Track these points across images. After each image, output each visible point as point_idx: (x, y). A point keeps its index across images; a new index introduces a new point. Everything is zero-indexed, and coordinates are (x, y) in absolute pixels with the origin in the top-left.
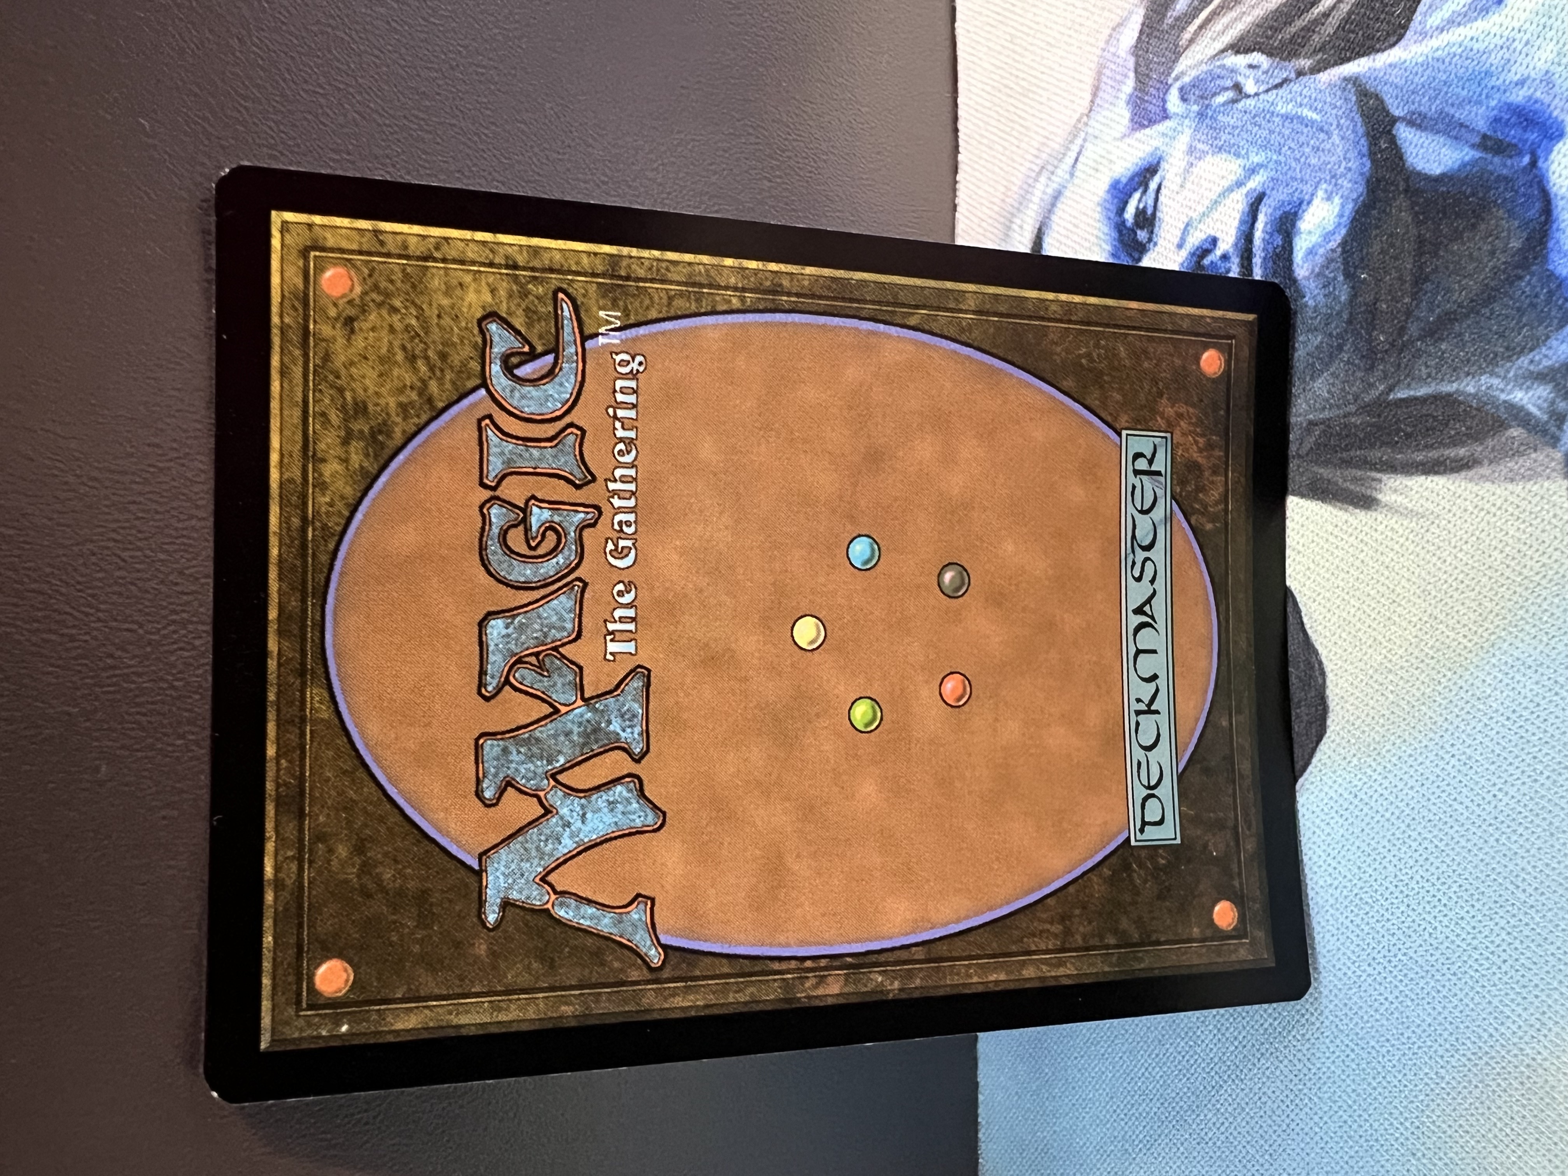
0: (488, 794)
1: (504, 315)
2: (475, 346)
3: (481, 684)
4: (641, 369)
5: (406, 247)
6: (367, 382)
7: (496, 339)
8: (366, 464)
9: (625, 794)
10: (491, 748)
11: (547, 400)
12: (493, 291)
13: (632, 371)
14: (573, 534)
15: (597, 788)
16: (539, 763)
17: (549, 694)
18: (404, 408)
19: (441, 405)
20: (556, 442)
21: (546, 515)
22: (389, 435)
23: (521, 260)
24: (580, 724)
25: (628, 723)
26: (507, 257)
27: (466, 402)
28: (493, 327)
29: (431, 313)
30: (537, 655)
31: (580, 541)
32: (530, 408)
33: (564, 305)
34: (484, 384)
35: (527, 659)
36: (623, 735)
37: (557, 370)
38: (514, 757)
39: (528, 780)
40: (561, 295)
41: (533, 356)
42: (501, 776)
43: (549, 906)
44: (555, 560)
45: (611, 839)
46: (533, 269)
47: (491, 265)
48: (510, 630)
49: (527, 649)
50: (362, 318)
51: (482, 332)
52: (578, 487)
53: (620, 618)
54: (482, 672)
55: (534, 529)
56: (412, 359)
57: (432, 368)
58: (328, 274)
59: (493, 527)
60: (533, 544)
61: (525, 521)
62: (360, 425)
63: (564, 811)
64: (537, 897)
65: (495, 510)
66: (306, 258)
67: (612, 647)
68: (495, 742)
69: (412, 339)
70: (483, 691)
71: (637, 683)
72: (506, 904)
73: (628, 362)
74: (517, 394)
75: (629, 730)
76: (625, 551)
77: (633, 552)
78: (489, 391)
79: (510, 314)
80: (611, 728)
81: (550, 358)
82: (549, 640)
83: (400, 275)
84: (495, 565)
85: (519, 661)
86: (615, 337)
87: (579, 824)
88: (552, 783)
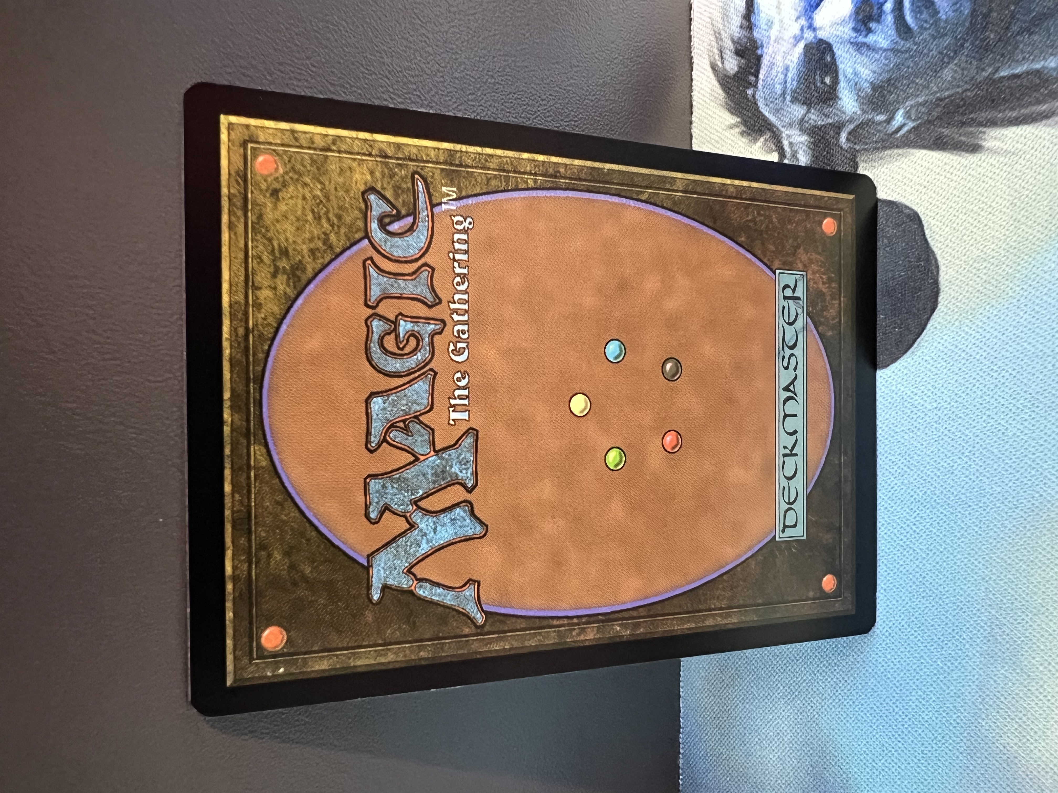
0: (373, 515)
1: (380, 190)
2: (360, 210)
3: (368, 441)
4: (471, 227)
5: (313, 143)
6: (288, 235)
7: (374, 206)
8: (288, 290)
9: (462, 513)
10: (374, 485)
11: (409, 248)
12: (372, 173)
13: (464, 227)
14: (427, 339)
15: (444, 511)
16: (406, 494)
17: (412, 447)
18: (312, 252)
19: (338, 250)
20: (414, 276)
21: (409, 326)
22: (304, 270)
23: (390, 152)
24: (432, 468)
25: (463, 466)
26: (381, 150)
27: (355, 248)
28: (372, 197)
29: (330, 187)
30: (404, 421)
31: (432, 344)
32: (398, 253)
33: (419, 183)
34: (367, 236)
35: (398, 424)
36: (460, 474)
37: (415, 227)
38: (390, 490)
39: (399, 506)
40: (416, 176)
41: (398, 217)
42: (382, 503)
43: (413, 588)
44: (415, 357)
45: (452, 544)
46: (398, 159)
47: (370, 155)
48: (386, 405)
49: (398, 417)
50: (284, 190)
51: (365, 201)
52: (430, 307)
53: (459, 396)
54: (368, 433)
55: (401, 336)
56: (318, 218)
57: (332, 226)
58: (261, 159)
59: (374, 334)
60: (401, 346)
61: (395, 330)
62: (283, 264)
63: (423, 526)
64: (405, 583)
65: (375, 323)
66: (245, 149)
67: (454, 416)
68: (377, 481)
69: (318, 205)
70: (369, 446)
71: (469, 440)
72: (385, 588)
73: (462, 222)
74: (389, 243)
75: (464, 472)
76: (462, 350)
77: (467, 351)
78: (370, 242)
79: (384, 189)
80: (453, 470)
81: (410, 219)
82: (412, 412)
83: (309, 162)
84: (376, 361)
85: (393, 426)
86: (452, 205)
87: (432, 534)
88: (415, 507)
